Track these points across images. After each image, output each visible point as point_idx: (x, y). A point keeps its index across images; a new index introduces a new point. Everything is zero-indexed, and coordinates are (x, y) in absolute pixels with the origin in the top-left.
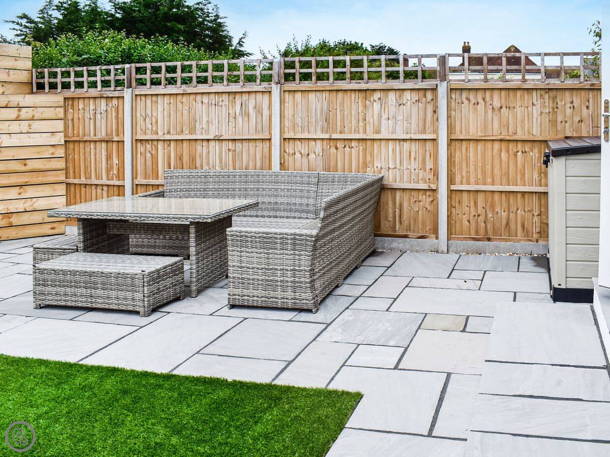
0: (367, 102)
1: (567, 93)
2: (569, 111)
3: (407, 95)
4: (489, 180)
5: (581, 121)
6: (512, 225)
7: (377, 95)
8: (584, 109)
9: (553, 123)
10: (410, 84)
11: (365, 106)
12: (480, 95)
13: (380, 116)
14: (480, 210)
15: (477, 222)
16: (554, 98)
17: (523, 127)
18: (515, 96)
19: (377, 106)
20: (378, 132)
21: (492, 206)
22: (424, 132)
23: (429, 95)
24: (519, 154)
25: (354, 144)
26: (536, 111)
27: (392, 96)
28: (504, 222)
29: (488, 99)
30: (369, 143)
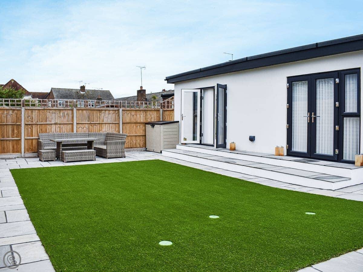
0: (100, 113)
1: (149, 111)
2: (149, 116)
3: (111, 112)
4: (131, 133)
5: (151, 118)
6: (136, 144)
7: (103, 112)
8: (152, 115)
9: (146, 118)
10: (112, 109)
11: (100, 114)
12: (129, 112)
13: (104, 117)
14: (129, 140)
15: (128, 143)
16: (146, 113)
17: (139, 120)
18: (137, 112)
19: (103, 115)
20: (103, 121)
21: (132, 140)
22: (115, 121)
23: (117, 112)
24: (138, 126)
25: (96, 125)
26: (142, 116)
27: (107, 112)
28: (135, 143)
29: (131, 113)
30: (101, 124)
